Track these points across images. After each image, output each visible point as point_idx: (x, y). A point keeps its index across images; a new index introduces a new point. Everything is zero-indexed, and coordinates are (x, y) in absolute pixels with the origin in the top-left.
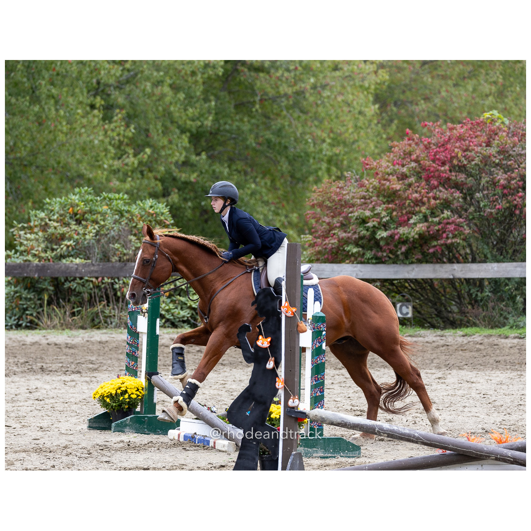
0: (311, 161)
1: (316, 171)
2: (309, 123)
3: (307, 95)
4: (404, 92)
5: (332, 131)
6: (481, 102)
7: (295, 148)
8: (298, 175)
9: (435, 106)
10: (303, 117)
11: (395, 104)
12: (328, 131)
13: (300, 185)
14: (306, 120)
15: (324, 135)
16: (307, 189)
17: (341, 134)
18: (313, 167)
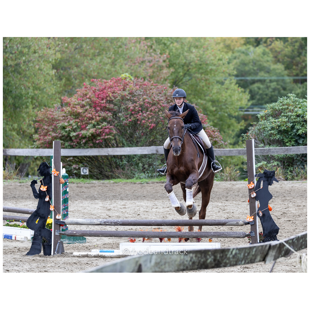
0: (24, 98)
1: (26, 103)
2: (22, 79)
3: (21, 66)
4: (66, 63)
5: (33, 83)
6: (104, 67)
7: (15, 92)
8: (17, 105)
9: (81, 69)
10: (19, 76)
11: (62, 69)
12: (32, 83)
13: (18, 110)
14: (21, 78)
15: (30, 85)
16: (22, 111)
17: (37, 84)
18: (25, 101)
